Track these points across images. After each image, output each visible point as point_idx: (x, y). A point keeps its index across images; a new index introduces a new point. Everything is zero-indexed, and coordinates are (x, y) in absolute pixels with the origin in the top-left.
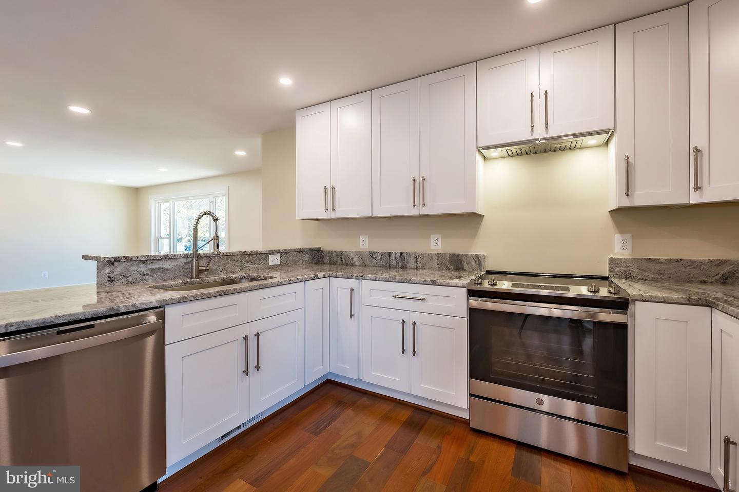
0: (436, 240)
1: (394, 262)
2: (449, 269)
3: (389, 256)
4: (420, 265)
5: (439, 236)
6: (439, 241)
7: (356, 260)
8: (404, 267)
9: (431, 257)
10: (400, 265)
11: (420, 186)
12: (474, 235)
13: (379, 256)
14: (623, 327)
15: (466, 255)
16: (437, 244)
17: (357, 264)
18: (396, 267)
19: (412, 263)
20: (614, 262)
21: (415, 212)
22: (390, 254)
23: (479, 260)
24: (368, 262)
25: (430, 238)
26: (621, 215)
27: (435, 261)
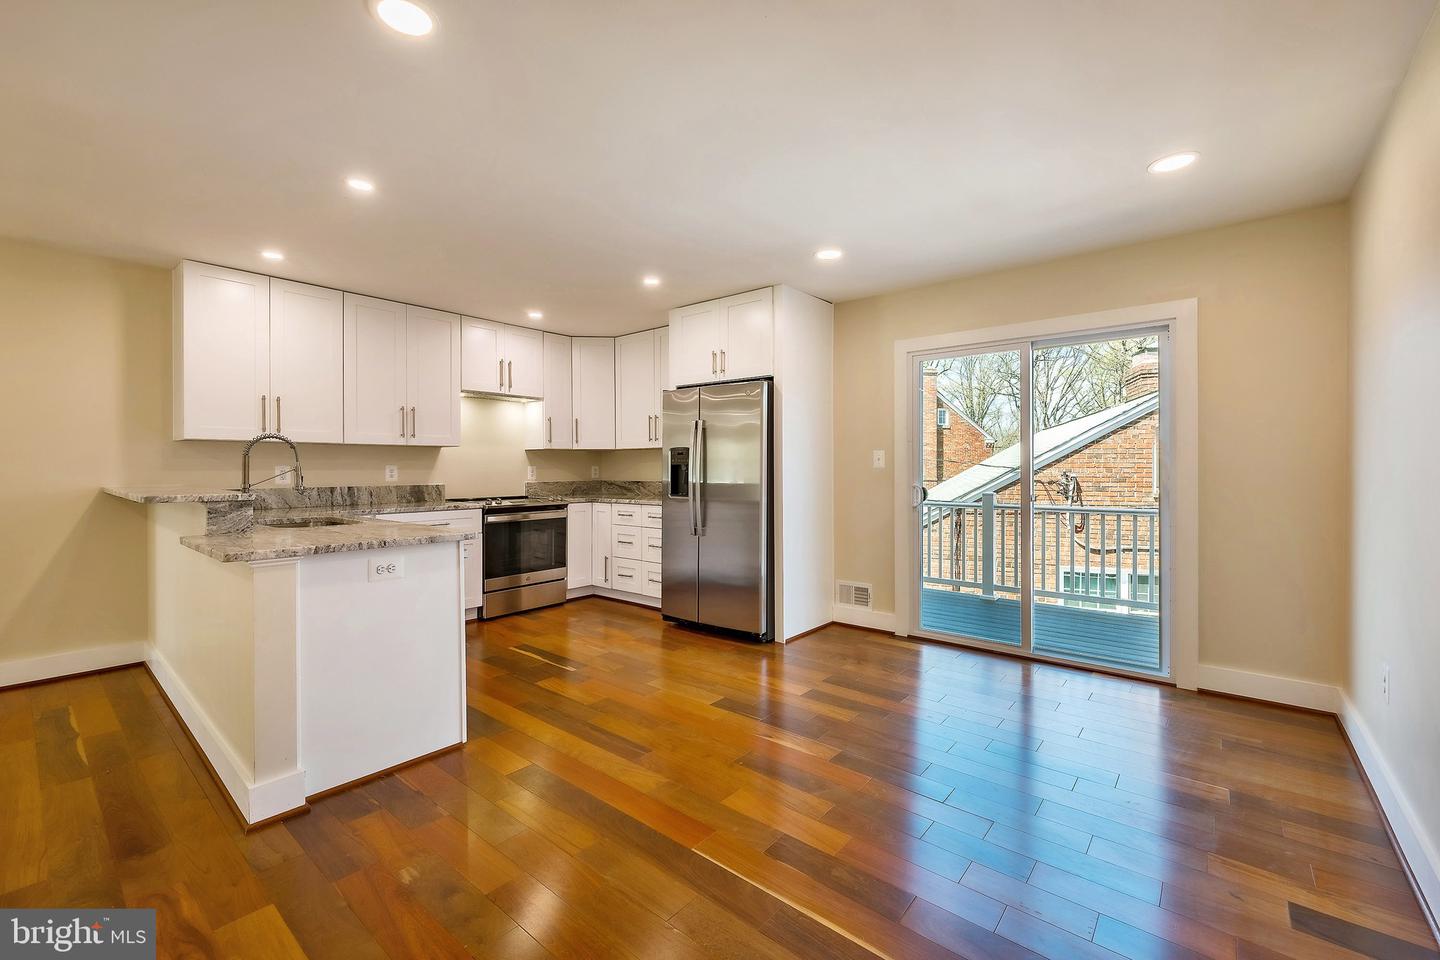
0: (392, 471)
1: (340, 499)
2: (409, 502)
3: (331, 492)
4: (375, 500)
5: (395, 468)
6: (395, 473)
7: (272, 501)
8: (354, 505)
9: (388, 489)
10: (348, 503)
11: (408, 417)
12: (431, 466)
13: (315, 493)
14: (563, 522)
15: (427, 486)
16: (392, 476)
17: (274, 506)
18: (343, 506)
19: (365, 498)
20: (529, 486)
21: (402, 442)
22: (332, 490)
23: (439, 490)
24: (295, 503)
25: (385, 469)
26: (534, 455)
27: (394, 493)
